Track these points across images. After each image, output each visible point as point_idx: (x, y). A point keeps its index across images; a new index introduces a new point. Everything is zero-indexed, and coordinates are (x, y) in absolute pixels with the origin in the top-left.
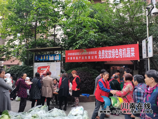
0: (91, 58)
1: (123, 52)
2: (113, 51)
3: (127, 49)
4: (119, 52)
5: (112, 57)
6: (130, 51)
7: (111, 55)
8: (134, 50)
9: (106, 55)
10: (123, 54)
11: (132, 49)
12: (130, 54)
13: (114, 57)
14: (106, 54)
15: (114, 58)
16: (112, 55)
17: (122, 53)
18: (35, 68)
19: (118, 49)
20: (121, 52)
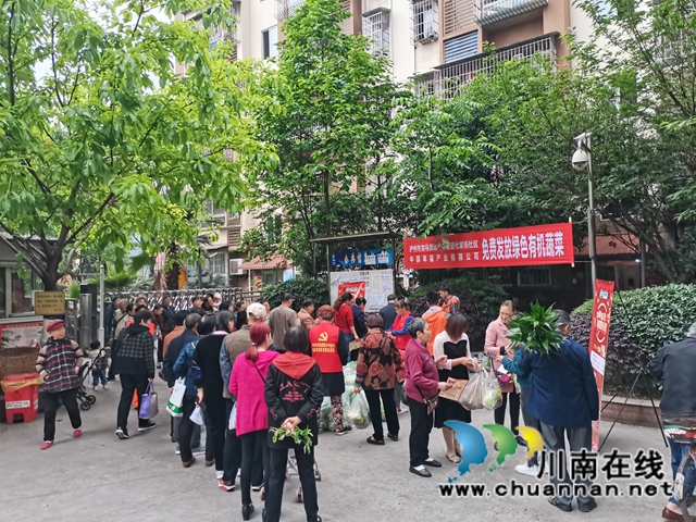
2: (516, 241)
3: (546, 236)
4: (528, 243)
5: (514, 255)
6: (554, 242)
7: (510, 251)
9: (499, 250)
10: (538, 249)
12: (554, 248)
13: (517, 255)
14: (499, 247)
15: (517, 257)
16: (514, 251)
17: (537, 246)
19: (527, 235)
20: (534, 243)
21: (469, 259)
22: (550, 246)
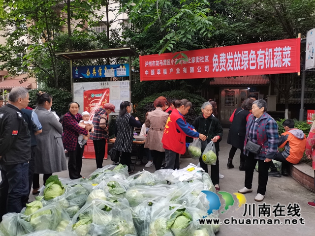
0: (196, 70)
1: (265, 56)
2: (245, 55)
3: (275, 50)
4: (257, 56)
5: (242, 67)
6: (282, 55)
7: (239, 63)
8: (290, 52)
9: (228, 64)
10: (266, 61)
11: (285, 49)
12: (282, 60)
13: (245, 66)
14: (229, 61)
15: (245, 69)
16: (242, 63)
17: (265, 59)
18: (76, 93)
19: (256, 50)
20: (263, 56)
21: (199, 71)
22: (278, 58)
